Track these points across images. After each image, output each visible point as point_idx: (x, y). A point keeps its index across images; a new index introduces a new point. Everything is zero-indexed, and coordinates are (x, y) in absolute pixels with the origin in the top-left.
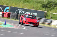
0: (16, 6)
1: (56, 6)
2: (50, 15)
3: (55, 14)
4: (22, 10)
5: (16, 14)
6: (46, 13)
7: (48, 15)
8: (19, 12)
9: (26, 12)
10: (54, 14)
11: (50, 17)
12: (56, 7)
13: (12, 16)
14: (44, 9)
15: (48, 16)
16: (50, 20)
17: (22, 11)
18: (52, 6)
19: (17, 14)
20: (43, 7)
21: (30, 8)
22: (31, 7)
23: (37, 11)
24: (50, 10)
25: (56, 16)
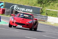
0: (11, 2)
2: (45, 11)
3: (51, 10)
6: (41, 9)
7: (44, 11)
8: (14, 8)
9: (21, 8)
10: (50, 11)
11: (45, 14)
12: (52, 3)
13: (6, 12)
14: (40, 5)
15: (43, 12)
16: (45, 17)
17: (17, 7)
18: (48, 2)
19: (12, 10)
20: (39, 3)
22: (26, 3)
23: (32, 7)
24: (46, 6)
25: (51, 13)
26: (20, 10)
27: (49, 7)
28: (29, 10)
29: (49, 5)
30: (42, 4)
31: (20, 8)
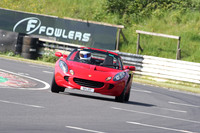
0: (15, 8)
1: (156, 7)
2: (135, 39)
3: (154, 34)
4: (36, 22)
5: (17, 34)
6: (121, 32)
7: (130, 39)
9: (52, 29)
10: (151, 37)
11: (135, 48)
12: (158, 10)
13: (1, 42)
14: (115, 18)
15: (127, 42)
18: (144, 6)
19: (20, 34)
20: (113, 12)
21: (66, 15)
22: (67, 11)
23: (88, 24)
24: (137, 22)
26: (48, 34)
27: (149, 23)
28: (79, 35)
29: (149, 16)
30: (125, 15)
31: (49, 29)
